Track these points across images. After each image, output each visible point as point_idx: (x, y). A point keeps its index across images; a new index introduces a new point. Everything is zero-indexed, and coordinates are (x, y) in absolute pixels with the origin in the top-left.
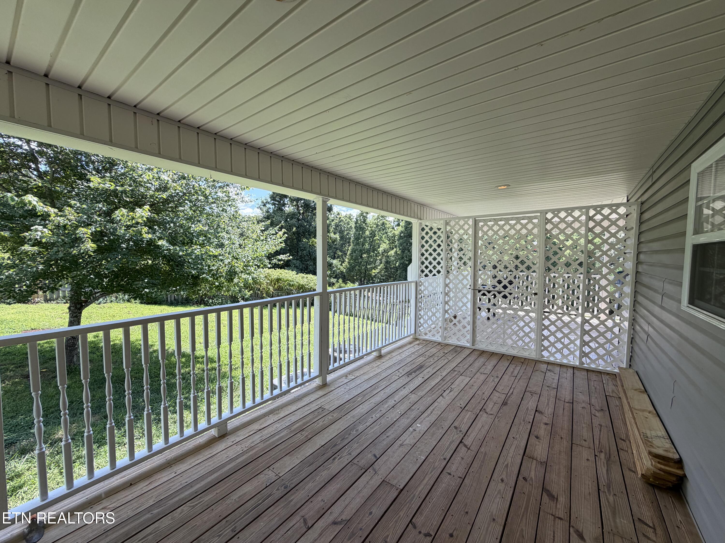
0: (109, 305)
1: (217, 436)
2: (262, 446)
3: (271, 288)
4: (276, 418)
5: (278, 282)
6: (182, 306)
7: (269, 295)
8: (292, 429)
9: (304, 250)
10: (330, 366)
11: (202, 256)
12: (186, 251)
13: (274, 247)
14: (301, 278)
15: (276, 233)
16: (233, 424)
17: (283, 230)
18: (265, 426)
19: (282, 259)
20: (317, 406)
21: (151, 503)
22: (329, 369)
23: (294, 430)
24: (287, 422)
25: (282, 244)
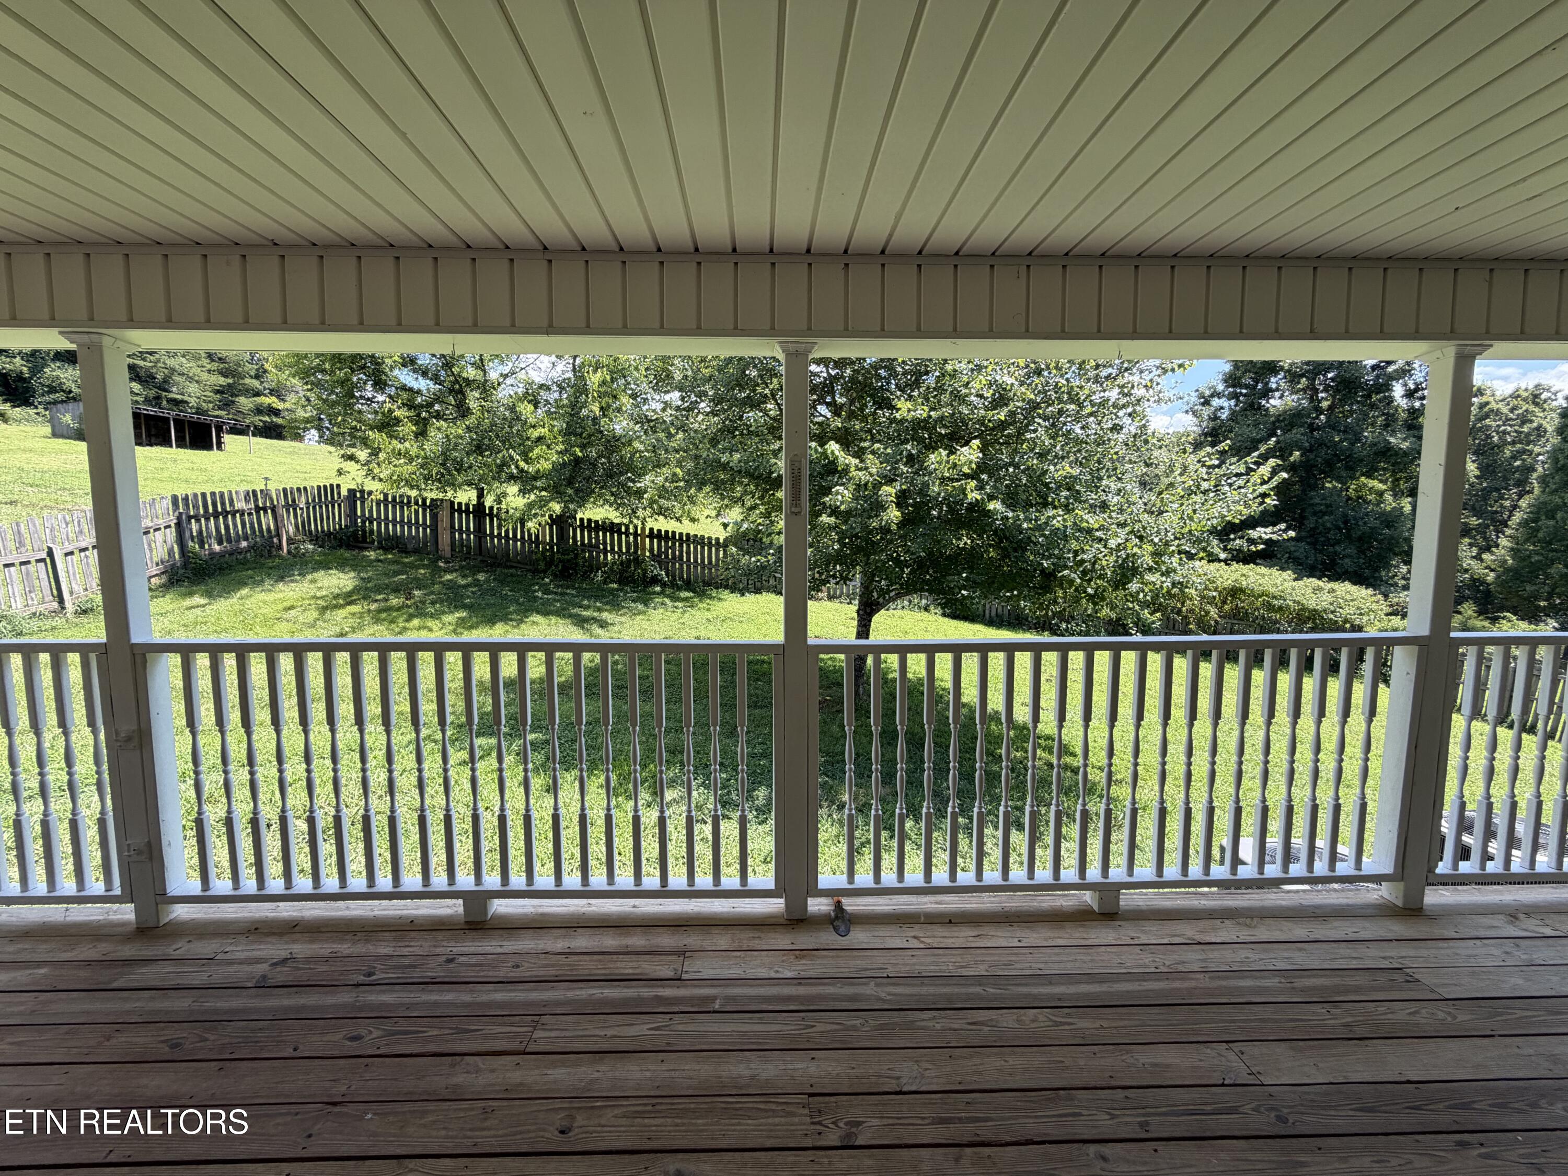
1: (1096, 908)
3: (1213, 612)
5: (1232, 596)
6: (1008, 629)
8: (1295, 985)
9: (1324, 514)
10: (1440, 864)
11: (1065, 531)
12: (1036, 521)
13: (1242, 508)
14: (1309, 591)
15: (1249, 471)
16: (1129, 899)
17: (1272, 462)
18: (1213, 940)
19: (1260, 538)
20: (1384, 958)
21: (981, 970)
22: (1438, 871)
23: (1303, 990)
24: (1281, 959)
25: (1268, 500)
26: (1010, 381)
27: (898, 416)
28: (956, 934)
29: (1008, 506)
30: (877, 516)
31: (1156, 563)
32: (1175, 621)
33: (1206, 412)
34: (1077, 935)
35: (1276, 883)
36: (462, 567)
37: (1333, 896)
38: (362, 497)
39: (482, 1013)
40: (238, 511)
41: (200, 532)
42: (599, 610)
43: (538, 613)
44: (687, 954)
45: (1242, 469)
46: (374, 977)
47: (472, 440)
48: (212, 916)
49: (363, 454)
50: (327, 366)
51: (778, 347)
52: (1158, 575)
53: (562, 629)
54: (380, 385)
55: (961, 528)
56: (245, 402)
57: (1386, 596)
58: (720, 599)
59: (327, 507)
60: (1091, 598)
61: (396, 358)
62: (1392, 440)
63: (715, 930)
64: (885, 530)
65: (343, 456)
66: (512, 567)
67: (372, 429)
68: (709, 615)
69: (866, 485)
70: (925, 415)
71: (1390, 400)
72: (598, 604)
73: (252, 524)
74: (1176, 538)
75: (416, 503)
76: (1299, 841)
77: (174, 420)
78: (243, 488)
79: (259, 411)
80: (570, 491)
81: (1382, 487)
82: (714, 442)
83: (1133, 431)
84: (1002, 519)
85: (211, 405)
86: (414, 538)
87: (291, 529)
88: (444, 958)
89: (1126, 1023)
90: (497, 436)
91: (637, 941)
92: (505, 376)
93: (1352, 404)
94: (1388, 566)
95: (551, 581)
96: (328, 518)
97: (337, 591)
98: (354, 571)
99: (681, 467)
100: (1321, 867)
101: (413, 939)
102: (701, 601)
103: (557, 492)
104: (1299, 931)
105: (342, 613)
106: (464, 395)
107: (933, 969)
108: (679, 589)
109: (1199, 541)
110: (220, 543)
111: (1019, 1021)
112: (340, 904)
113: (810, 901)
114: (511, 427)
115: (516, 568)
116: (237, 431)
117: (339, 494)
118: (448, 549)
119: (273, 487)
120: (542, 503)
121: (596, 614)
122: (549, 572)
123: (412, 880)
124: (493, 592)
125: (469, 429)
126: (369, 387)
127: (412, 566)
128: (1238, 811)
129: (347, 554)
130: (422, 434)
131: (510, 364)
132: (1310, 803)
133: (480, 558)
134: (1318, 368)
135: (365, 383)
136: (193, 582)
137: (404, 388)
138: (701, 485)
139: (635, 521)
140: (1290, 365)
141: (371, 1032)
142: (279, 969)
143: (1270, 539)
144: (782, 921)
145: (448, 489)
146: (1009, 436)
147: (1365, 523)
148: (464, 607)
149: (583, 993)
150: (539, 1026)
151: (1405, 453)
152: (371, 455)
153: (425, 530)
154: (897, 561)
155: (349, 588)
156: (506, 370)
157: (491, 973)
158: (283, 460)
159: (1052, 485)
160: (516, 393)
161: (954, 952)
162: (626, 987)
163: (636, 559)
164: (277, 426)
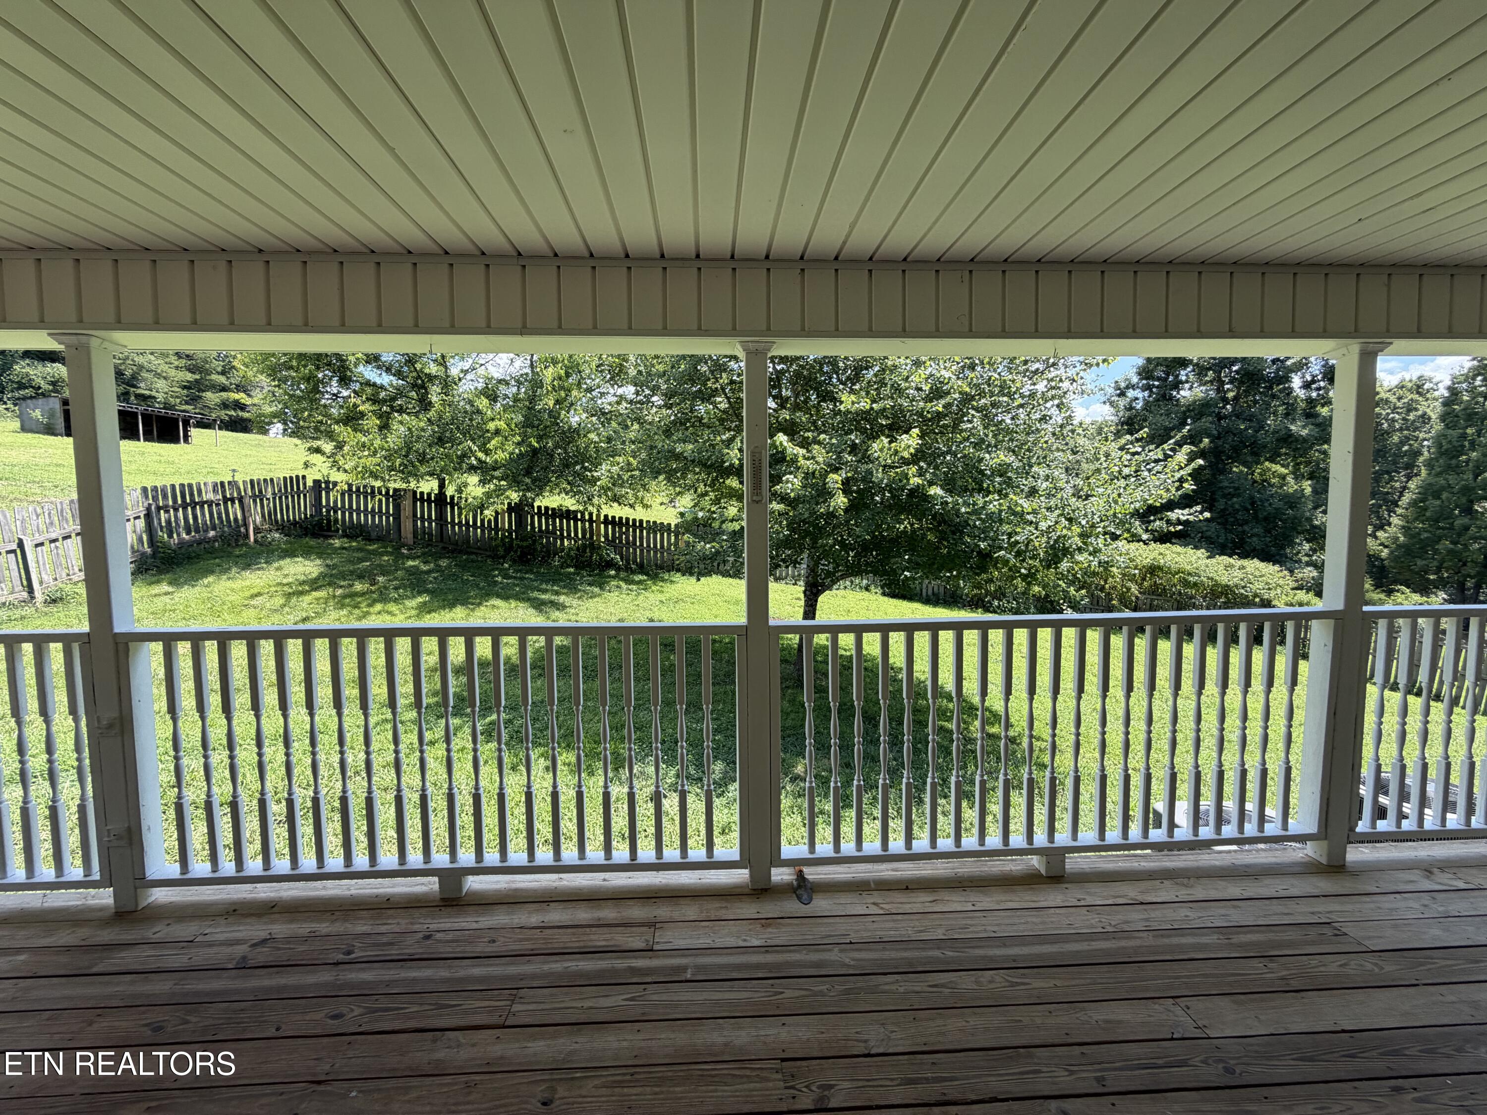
0: (842, 592)
1: (1043, 872)
2: (1149, 940)
3: (1134, 589)
4: (1183, 894)
5: (1151, 573)
6: (944, 607)
7: (1126, 603)
8: (1232, 941)
9: (1233, 496)
10: (1360, 823)
11: (1000, 515)
12: (974, 505)
13: (1162, 492)
14: (1222, 568)
15: (1167, 457)
16: (1074, 863)
17: (1186, 448)
18: (1155, 900)
19: (1178, 519)
20: (1313, 913)
21: (939, 934)
22: (1358, 830)
23: (1240, 946)
24: (1217, 916)
25: (1186, 485)
26: (947, 374)
27: (842, 408)
28: (914, 900)
29: (947, 491)
30: (824, 502)
31: (1085, 543)
32: (1099, 597)
33: (1122, 403)
34: (1028, 898)
35: (1208, 844)
36: (424, 554)
37: (1261, 855)
38: (327, 487)
39: (460, 988)
40: (206, 502)
41: (169, 522)
42: (557, 593)
43: (499, 596)
44: (658, 926)
45: (1161, 456)
46: (353, 956)
47: (434, 432)
48: (190, 898)
49: (328, 447)
50: (294, 363)
51: (739, 346)
52: (1086, 555)
53: (521, 612)
54: (345, 381)
55: (901, 513)
56: (212, 398)
57: (1291, 572)
58: (672, 581)
59: (293, 497)
60: (1024, 578)
61: (360, 355)
62: (1293, 427)
63: (682, 901)
64: (831, 515)
65: (309, 449)
66: (473, 553)
67: (337, 422)
68: (660, 597)
69: (813, 473)
70: (868, 407)
71: (1291, 390)
72: (555, 588)
73: (219, 514)
74: (1102, 521)
75: (380, 493)
76: (1230, 805)
77: (142, 414)
78: (211, 480)
79: (225, 405)
80: (528, 480)
81: (1284, 471)
82: (668, 433)
83: (1060, 422)
84: (942, 503)
85: (178, 401)
86: (377, 526)
87: (258, 519)
88: (421, 935)
89: (1077, 982)
90: (458, 428)
91: (608, 913)
92: (466, 372)
93: (1254, 396)
94: (1292, 544)
95: (510, 566)
96: (294, 508)
97: (303, 578)
98: (320, 558)
99: (634, 457)
100: (1250, 829)
101: (388, 918)
102: (654, 584)
103: (515, 481)
104: (1234, 890)
105: (307, 599)
106: (426, 389)
107: (892, 935)
108: (633, 572)
109: (1122, 523)
110: (188, 533)
111: (977, 982)
112: (318, 884)
113: (774, 871)
114: (471, 420)
115: (476, 554)
116: (203, 424)
117: (305, 484)
118: (410, 536)
119: (239, 478)
120: (499, 492)
121: (553, 598)
122: (508, 558)
123: (388, 858)
124: (454, 577)
125: (430, 422)
126: (334, 383)
127: (374, 553)
128: (1173, 777)
129: (313, 542)
130: (385, 427)
131: (471, 361)
132: (1239, 769)
133: (441, 545)
134: (1224, 363)
135: (330, 379)
136: (160, 572)
137: (368, 383)
138: (656, 473)
139: (590, 508)
140: (1199, 359)
141: (352, 1010)
142: (259, 949)
143: (1187, 521)
144: (747, 891)
145: (411, 479)
146: (944, 426)
147: (1270, 504)
148: (427, 591)
149: (557, 966)
150: (517, 1000)
151: (1305, 440)
152: (336, 447)
153: (388, 518)
154: (842, 543)
155: (314, 575)
156: (466, 365)
157: (468, 949)
158: (249, 452)
159: (988, 472)
160: (476, 389)
161: (912, 917)
162: (600, 959)
163: (592, 544)
164: (243, 420)
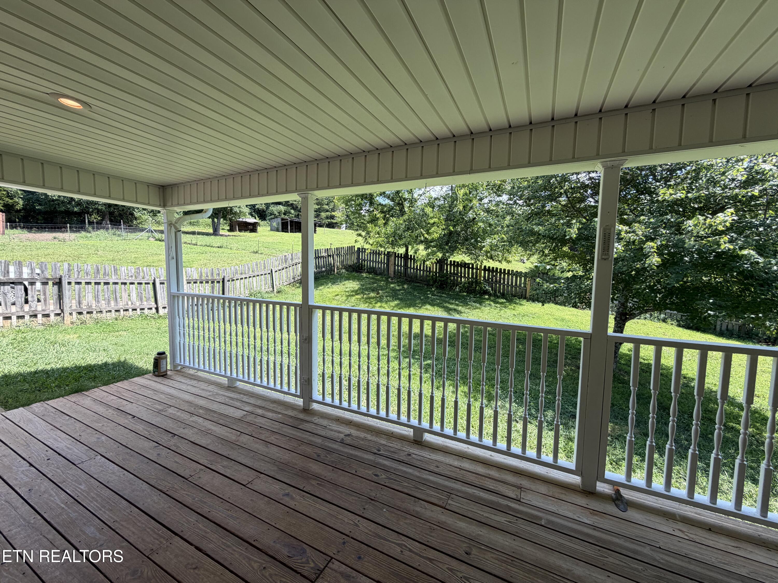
21: (743, 572)
27: (659, 198)
28: (716, 540)
29: (759, 254)
30: (640, 261)
36: (398, 282)
38: (362, 251)
39: (425, 483)
40: (322, 257)
42: (457, 305)
43: (430, 304)
44: (523, 489)
46: (381, 452)
47: (406, 225)
48: (325, 410)
49: (364, 234)
50: (354, 198)
51: (599, 165)
53: (440, 312)
54: (372, 204)
56: (323, 215)
58: (521, 304)
59: (350, 255)
61: (378, 193)
63: (535, 481)
65: (357, 234)
66: (418, 283)
67: (368, 222)
68: (514, 312)
70: (683, 197)
72: (457, 302)
73: (326, 261)
78: (325, 247)
79: (327, 217)
80: (446, 247)
84: (753, 262)
86: (380, 268)
87: (338, 264)
88: (406, 453)
90: (416, 223)
92: (421, 196)
95: (435, 290)
96: (350, 259)
97: (352, 289)
98: (358, 281)
99: (505, 235)
101: (393, 441)
102: (510, 305)
103: (441, 248)
105: (354, 298)
106: (403, 205)
108: (498, 297)
112: (367, 418)
113: (598, 484)
114: (422, 218)
115: (420, 283)
116: (321, 226)
117: (354, 249)
118: (392, 273)
119: (332, 247)
120: (433, 253)
121: (456, 307)
122: (435, 286)
123: (394, 416)
124: (410, 293)
125: (405, 221)
126: (368, 205)
127: (378, 280)
129: (356, 274)
130: (386, 224)
131: (423, 190)
133: (405, 278)
135: (366, 204)
137: (380, 204)
139: (477, 262)
141: (382, 475)
142: (347, 438)
144: (578, 489)
145: (395, 247)
148: (399, 299)
149: (470, 490)
150: (451, 499)
152: (367, 233)
153: (384, 265)
155: (357, 288)
156: (421, 192)
157: (426, 466)
158: (335, 236)
160: (425, 203)
162: (491, 495)
163: (476, 281)
164: (333, 223)
